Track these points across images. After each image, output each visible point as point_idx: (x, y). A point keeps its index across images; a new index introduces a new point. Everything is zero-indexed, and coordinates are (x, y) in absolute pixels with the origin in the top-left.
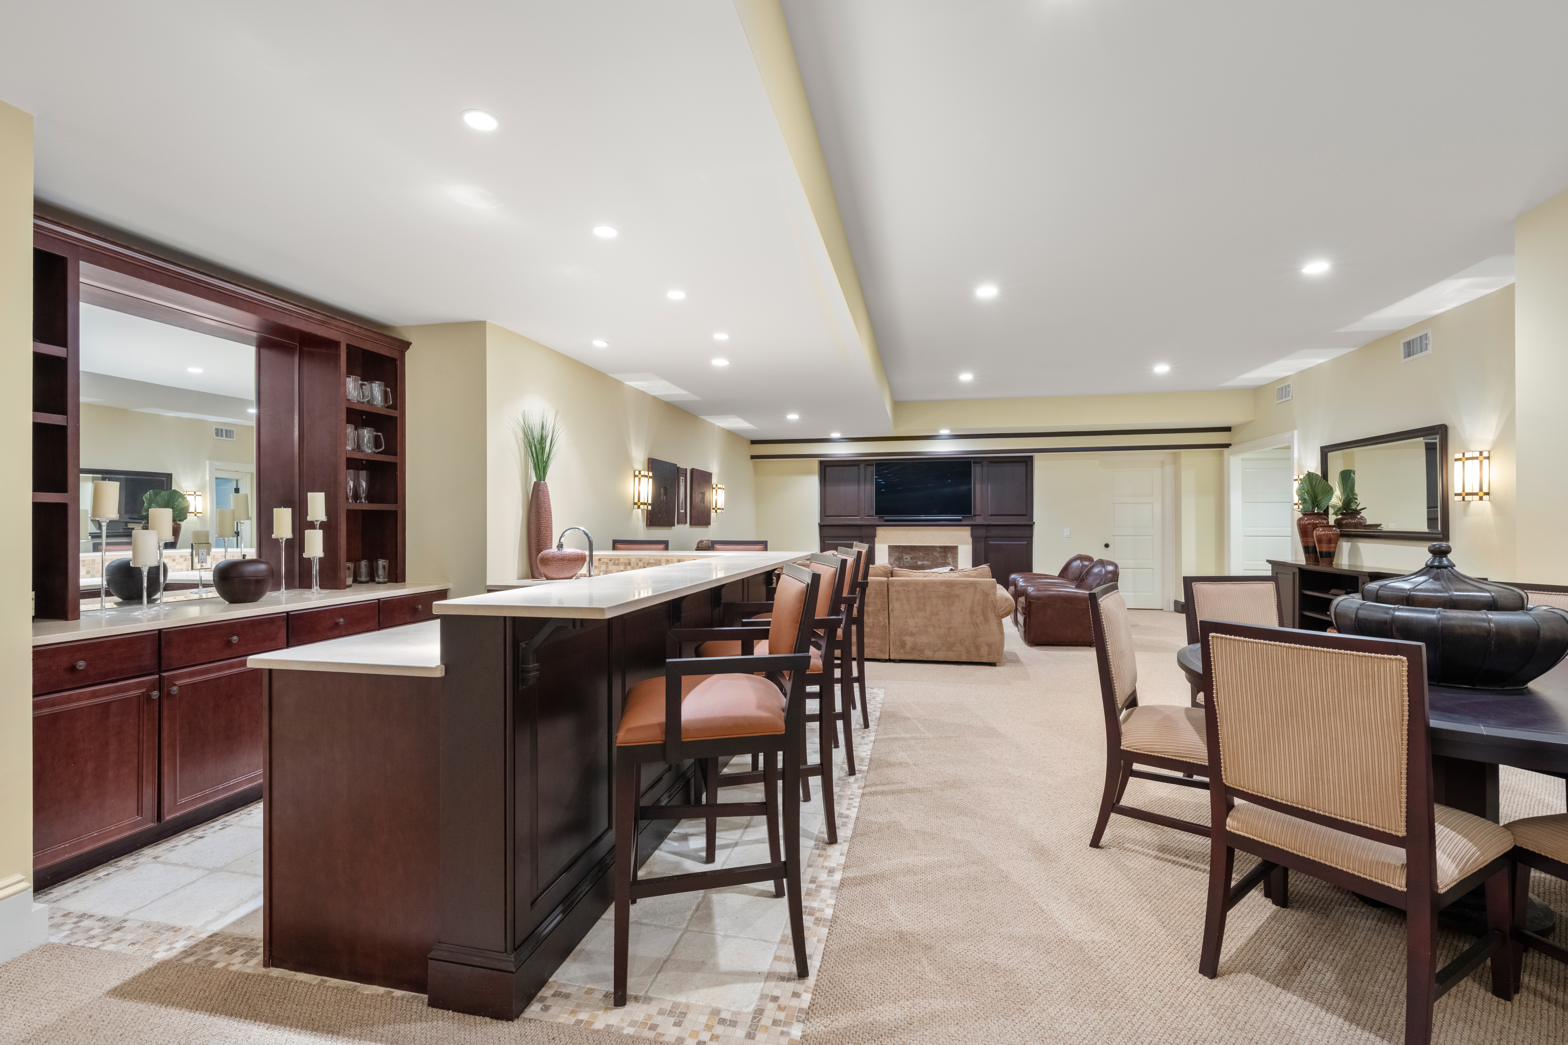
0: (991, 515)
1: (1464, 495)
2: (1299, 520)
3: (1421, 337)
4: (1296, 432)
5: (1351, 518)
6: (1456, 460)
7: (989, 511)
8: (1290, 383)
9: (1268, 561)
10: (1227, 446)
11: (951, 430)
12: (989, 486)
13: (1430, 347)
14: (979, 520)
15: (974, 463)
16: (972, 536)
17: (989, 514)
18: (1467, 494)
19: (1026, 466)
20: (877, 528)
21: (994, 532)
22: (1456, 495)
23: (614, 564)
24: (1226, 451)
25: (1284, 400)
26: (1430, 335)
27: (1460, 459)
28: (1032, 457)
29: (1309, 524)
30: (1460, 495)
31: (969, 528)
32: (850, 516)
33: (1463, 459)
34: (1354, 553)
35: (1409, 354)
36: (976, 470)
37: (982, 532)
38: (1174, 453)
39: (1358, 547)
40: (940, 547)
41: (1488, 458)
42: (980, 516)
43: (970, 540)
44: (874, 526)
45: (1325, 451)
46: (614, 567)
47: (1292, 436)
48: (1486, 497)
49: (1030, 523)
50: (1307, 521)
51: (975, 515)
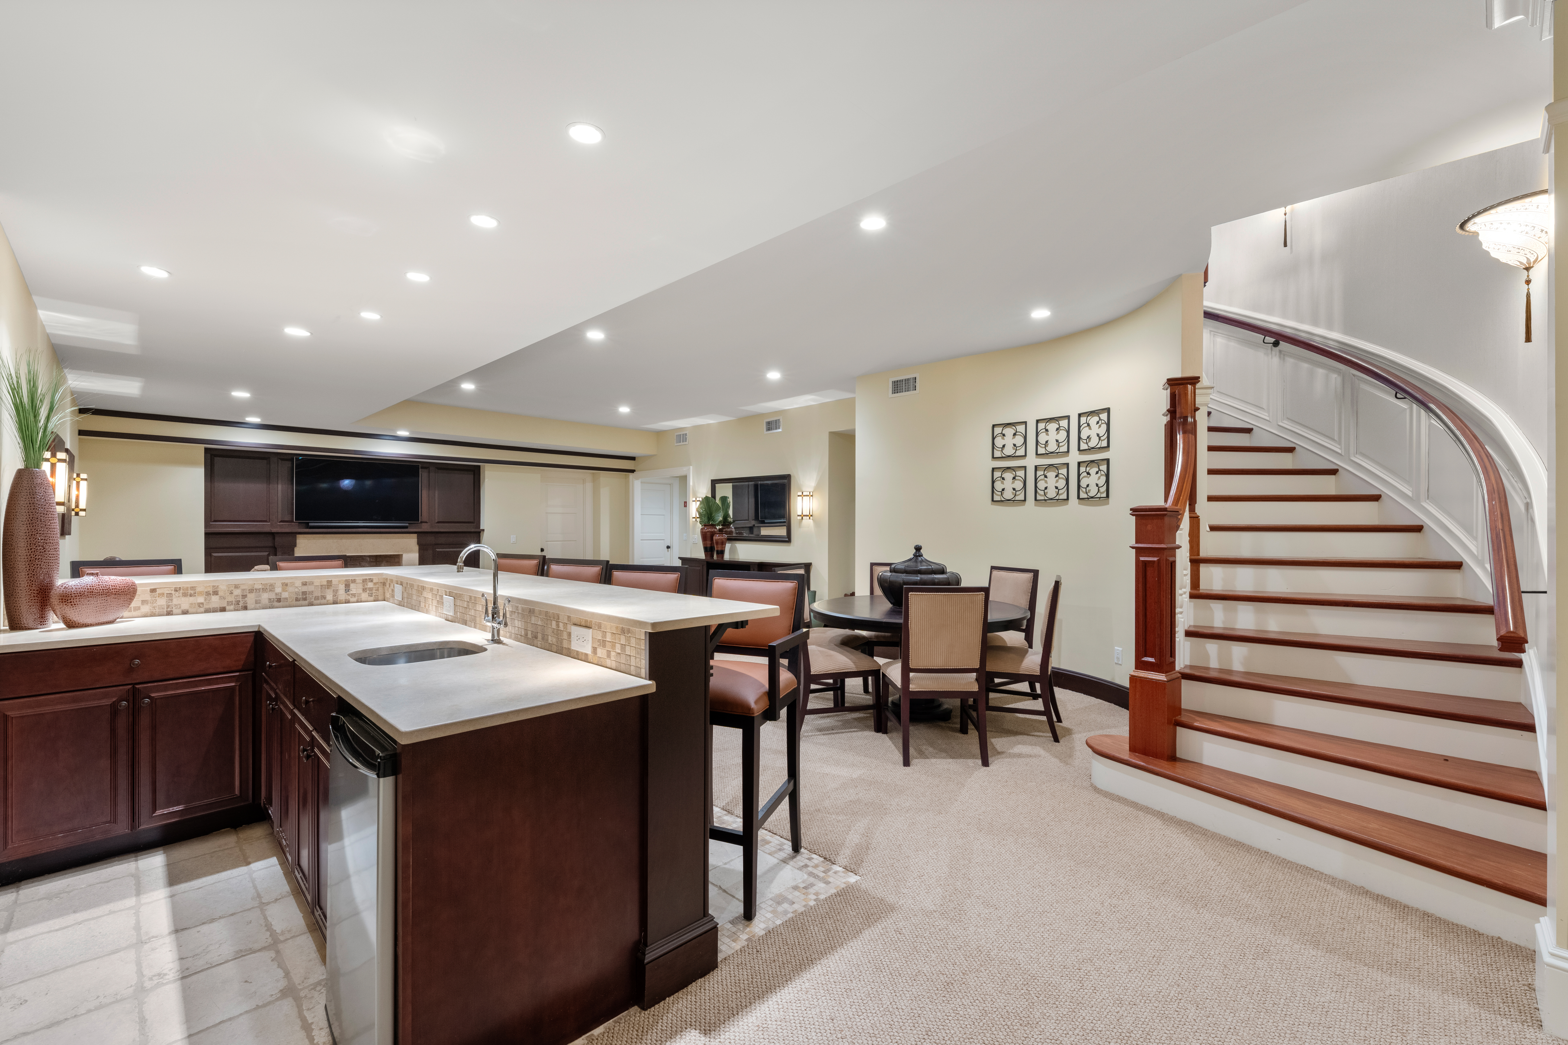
0: (438, 522)
1: (803, 516)
2: (702, 529)
3: (776, 421)
4: (691, 467)
5: (727, 528)
6: (798, 496)
7: (436, 518)
8: (687, 432)
9: (679, 558)
10: (633, 471)
11: (411, 432)
12: (437, 492)
13: (781, 427)
14: (425, 528)
15: (422, 468)
16: (418, 543)
17: (436, 521)
18: (804, 516)
19: (474, 475)
20: (297, 536)
21: (442, 539)
22: (798, 516)
23: (185, 595)
24: (631, 475)
25: (682, 443)
26: (781, 420)
27: (801, 496)
28: (479, 467)
29: (708, 532)
30: (800, 516)
31: (416, 535)
32: (245, 521)
33: (802, 496)
34: (733, 551)
35: (769, 429)
36: (423, 475)
37: (430, 539)
38: (593, 473)
39: (736, 546)
40: (370, 556)
41: (812, 496)
42: (426, 522)
43: (417, 548)
44: (294, 535)
45: (714, 483)
46: (184, 599)
47: (689, 469)
48: (811, 517)
49: (477, 530)
50: (707, 530)
51: (421, 522)
